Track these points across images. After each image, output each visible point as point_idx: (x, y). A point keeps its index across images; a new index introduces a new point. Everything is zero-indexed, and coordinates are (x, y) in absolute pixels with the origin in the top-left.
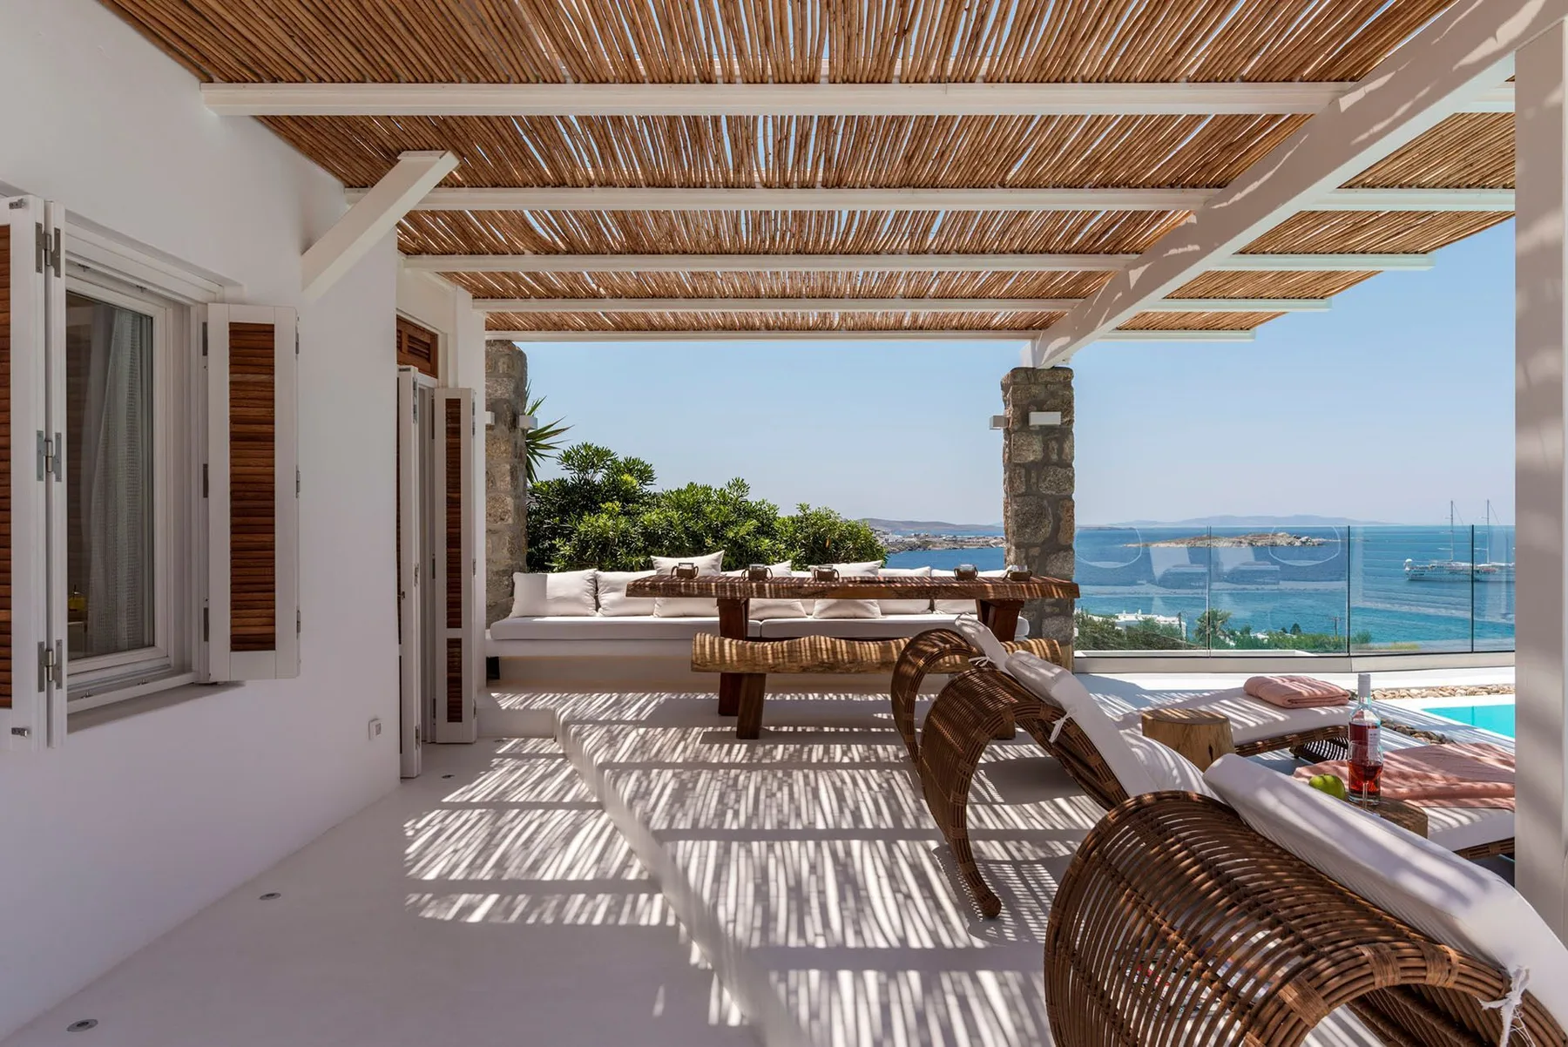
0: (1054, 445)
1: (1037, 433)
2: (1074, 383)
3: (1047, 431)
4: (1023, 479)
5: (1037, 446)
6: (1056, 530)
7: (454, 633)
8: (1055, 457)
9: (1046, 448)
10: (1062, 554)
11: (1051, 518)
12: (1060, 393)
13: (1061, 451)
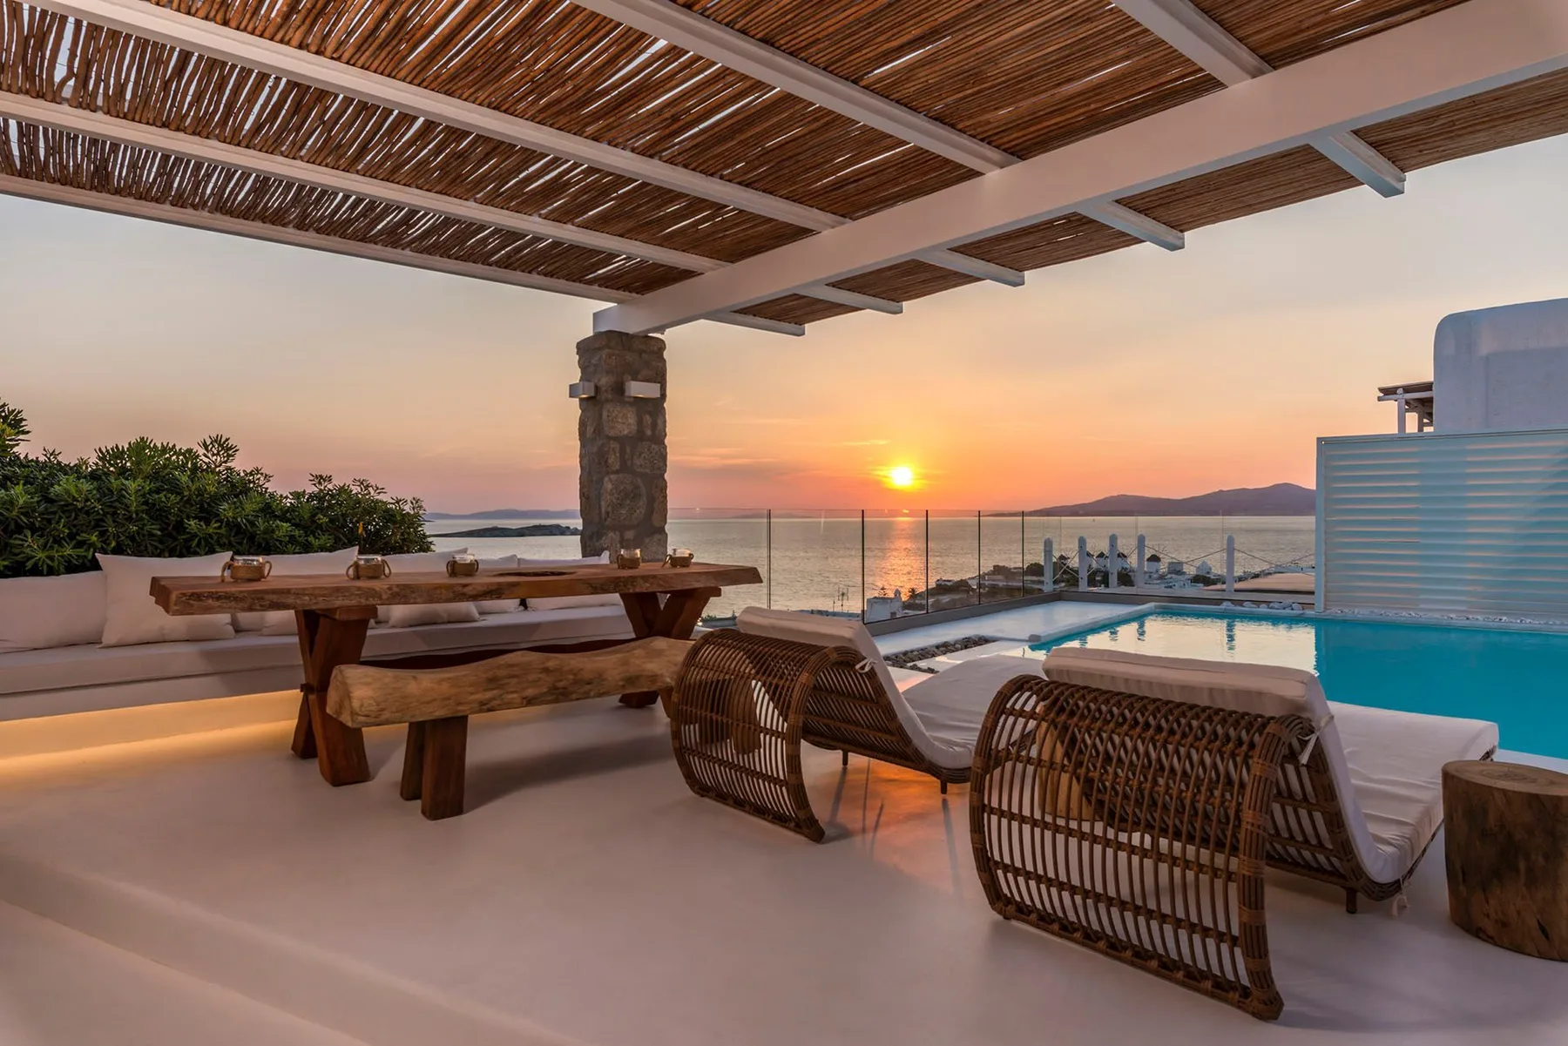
0: (648, 419)
1: (631, 404)
2: (666, 354)
3: (644, 403)
4: (618, 455)
5: (632, 419)
6: (650, 511)
8: (649, 433)
9: (640, 422)
10: (656, 537)
11: (645, 499)
12: (654, 363)
13: (654, 425)
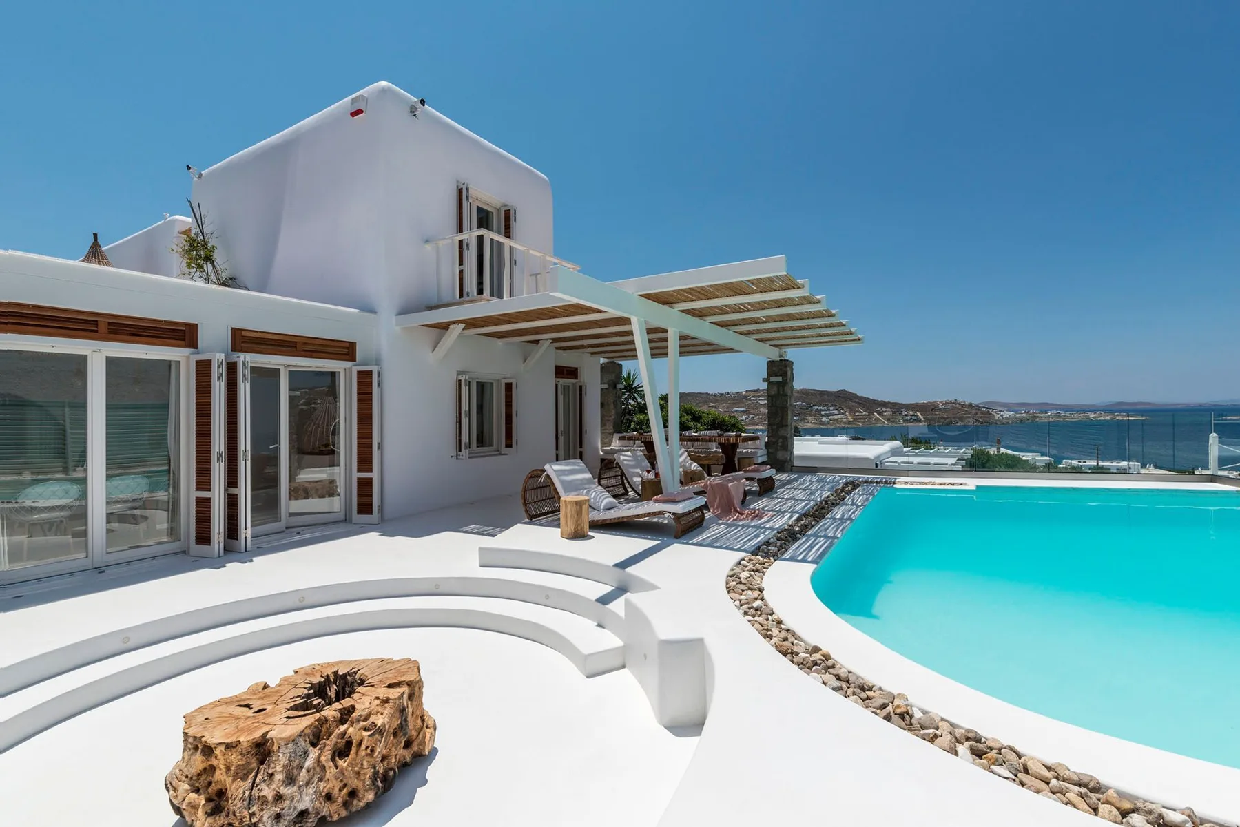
0: (781, 388)
3: (778, 383)
5: (775, 389)
6: (782, 419)
7: (581, 450)
8: (782, 393)
9: (778, 390)
10: (784, 428)
11: (780, 415)
12: (783, 369)
13: (783, 390)
